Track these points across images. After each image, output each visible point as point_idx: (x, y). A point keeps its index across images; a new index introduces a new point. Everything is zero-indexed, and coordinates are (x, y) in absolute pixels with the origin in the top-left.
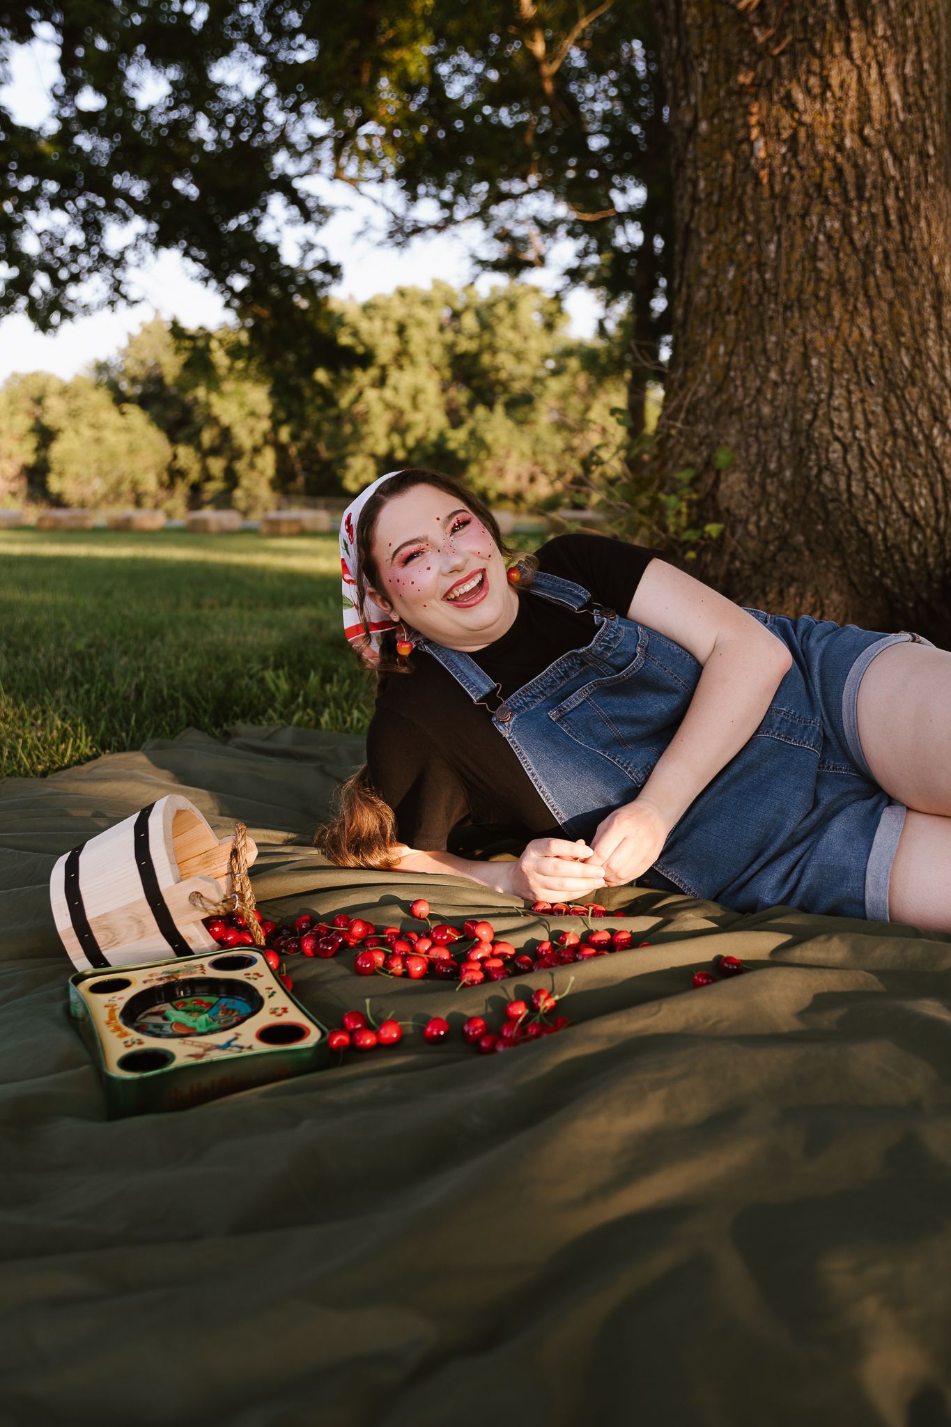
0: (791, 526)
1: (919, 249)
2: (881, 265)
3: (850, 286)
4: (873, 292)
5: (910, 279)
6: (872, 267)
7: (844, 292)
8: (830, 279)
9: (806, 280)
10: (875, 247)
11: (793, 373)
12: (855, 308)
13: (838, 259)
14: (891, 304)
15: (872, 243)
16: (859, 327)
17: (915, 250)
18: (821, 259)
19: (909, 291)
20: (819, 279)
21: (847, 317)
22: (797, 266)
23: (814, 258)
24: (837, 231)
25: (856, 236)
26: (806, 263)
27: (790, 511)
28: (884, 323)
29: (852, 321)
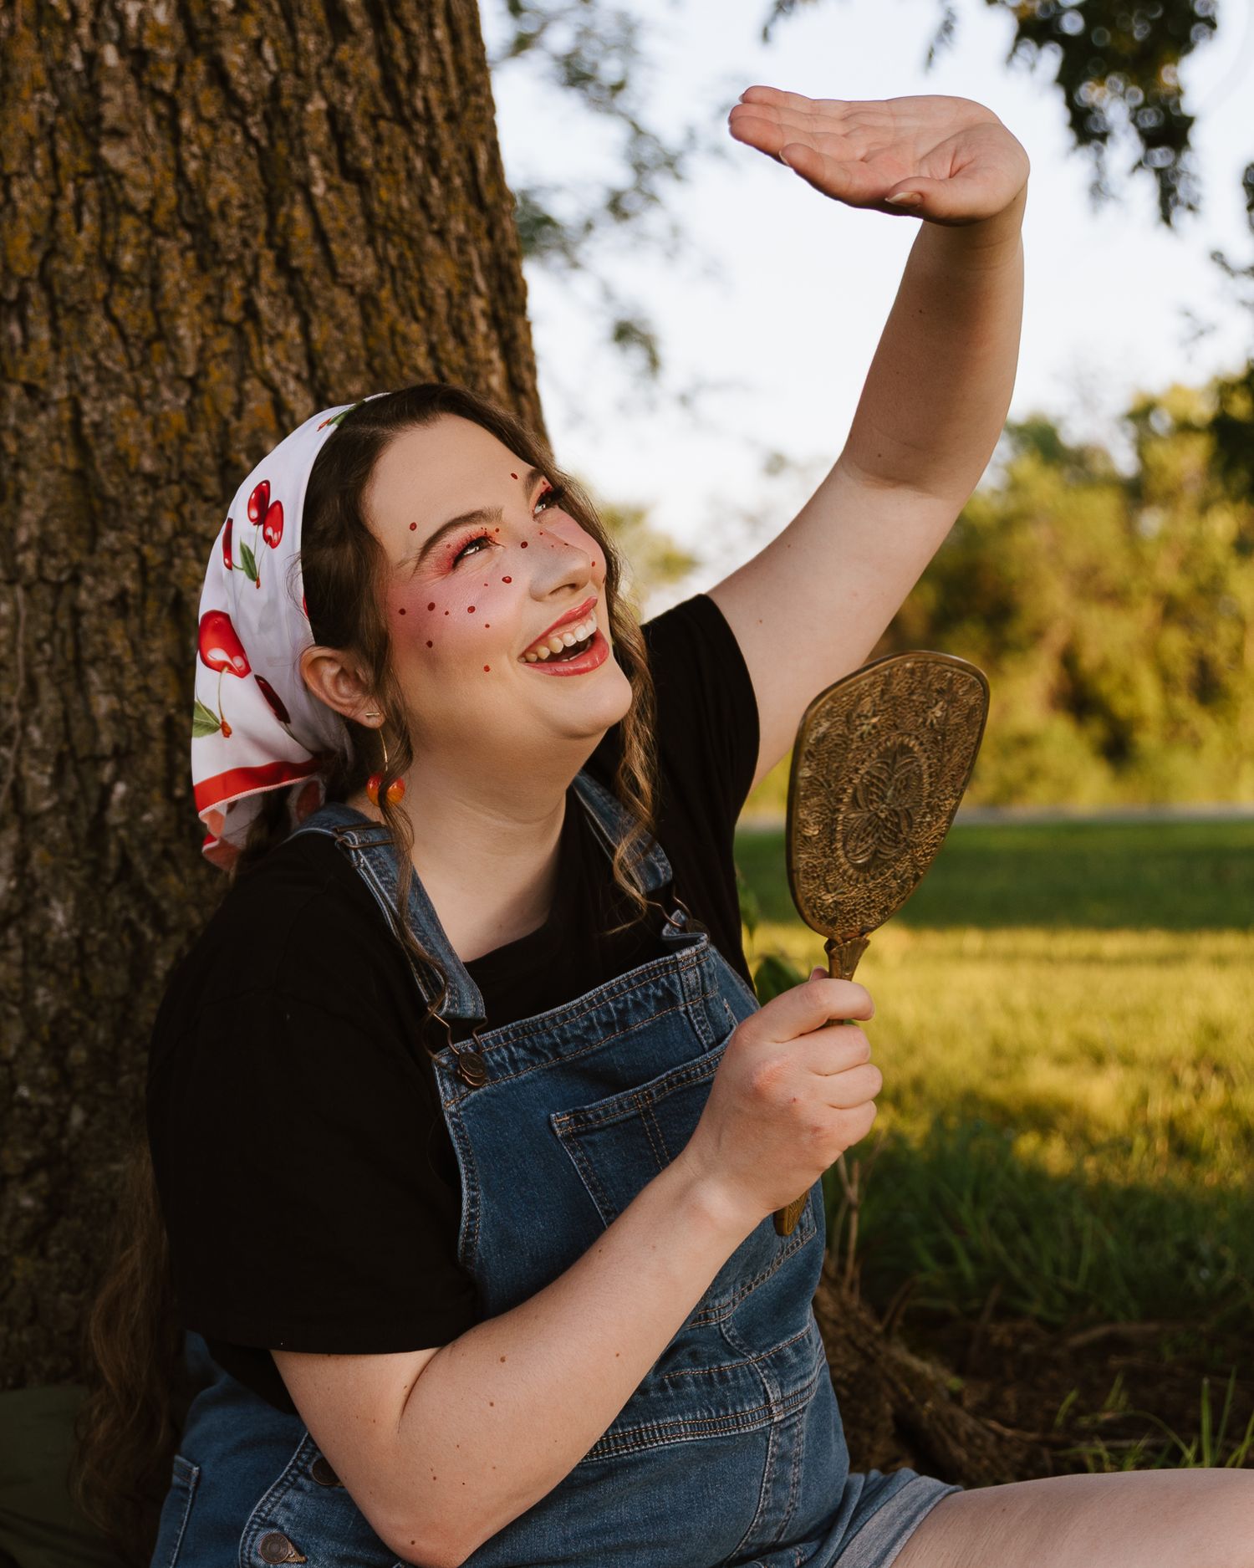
0: (91, 1112)
1: (439, 114)
2: (325, 166)
3: (226, 235)
4: (305, 257)
5: (420, 217)
6: (297, 170)
7: (207, 254)
8: (150, 213)
9: (64, 205)
10: (303, 100)
11: (44, 544)
12: (250, 310)
13: (177, 137)
14: (367, 301)
15: (289, 83)
16: (268, 383)
17: (429, 120)
18: (117, 134)
19: (422, 257)
20: (114, 206)
21: (222, 344)
22: (29, 155)
23: (91, 129)
24: (161, 36)
25: (234, 57)
26: (63, 147)
27: (78, 1055)
28: (351, 369)
29: (242, 359)
